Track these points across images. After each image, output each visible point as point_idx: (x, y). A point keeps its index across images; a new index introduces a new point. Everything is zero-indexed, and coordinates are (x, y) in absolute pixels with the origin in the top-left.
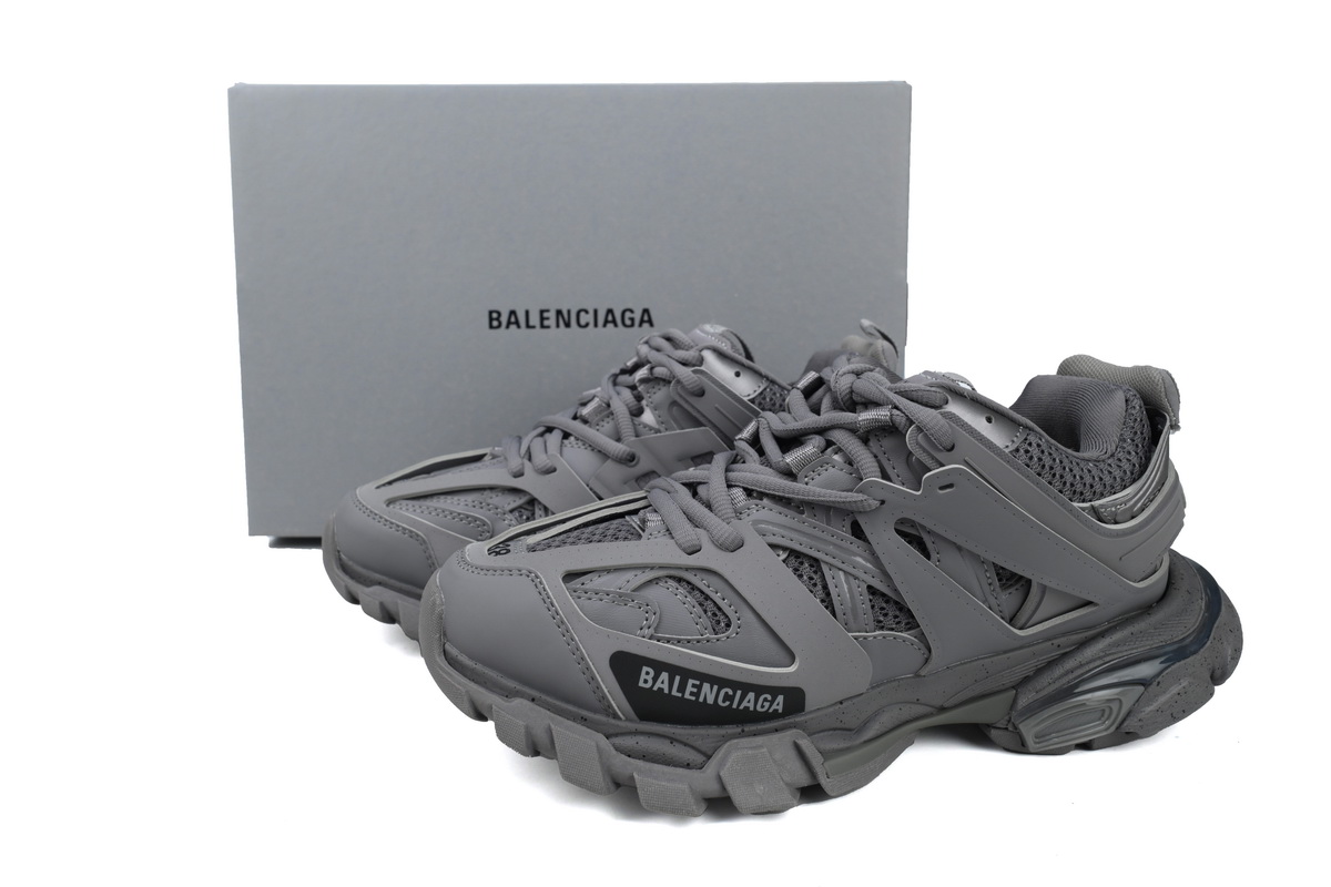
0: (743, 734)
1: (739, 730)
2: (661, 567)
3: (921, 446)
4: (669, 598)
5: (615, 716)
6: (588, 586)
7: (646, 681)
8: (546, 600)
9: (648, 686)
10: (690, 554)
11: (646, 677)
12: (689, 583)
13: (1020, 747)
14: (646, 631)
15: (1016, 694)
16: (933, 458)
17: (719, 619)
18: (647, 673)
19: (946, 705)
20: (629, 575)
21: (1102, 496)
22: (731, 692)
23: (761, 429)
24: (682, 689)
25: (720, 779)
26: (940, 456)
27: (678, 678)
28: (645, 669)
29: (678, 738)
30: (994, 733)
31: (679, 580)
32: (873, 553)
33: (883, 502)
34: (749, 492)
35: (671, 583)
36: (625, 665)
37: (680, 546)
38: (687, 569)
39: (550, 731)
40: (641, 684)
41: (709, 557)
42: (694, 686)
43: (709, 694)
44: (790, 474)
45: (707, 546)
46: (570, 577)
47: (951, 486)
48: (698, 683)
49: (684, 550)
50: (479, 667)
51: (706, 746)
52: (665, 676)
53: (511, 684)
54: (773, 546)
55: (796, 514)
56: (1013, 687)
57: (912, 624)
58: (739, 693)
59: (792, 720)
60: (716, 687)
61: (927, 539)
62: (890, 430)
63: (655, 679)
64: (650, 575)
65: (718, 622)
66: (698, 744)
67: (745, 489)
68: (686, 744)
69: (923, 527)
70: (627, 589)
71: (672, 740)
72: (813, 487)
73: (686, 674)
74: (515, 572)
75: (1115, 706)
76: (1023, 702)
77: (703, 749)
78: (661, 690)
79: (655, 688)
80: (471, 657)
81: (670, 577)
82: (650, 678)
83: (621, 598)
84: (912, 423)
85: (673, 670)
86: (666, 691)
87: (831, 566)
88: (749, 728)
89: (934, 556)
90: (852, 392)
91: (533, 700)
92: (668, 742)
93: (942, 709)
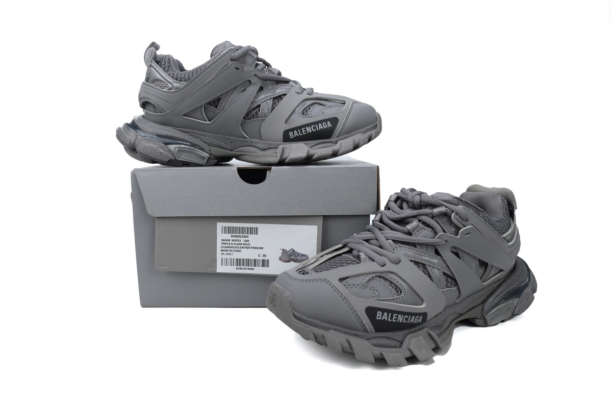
0: (410, 333)
1: (409, 331)
2: (373, 273)
3: (458, 220)
4: (379, 284)
5: (367, 332)
6: (349, 283)
7: (379, 317)
8: (336, 289)
9: (380, 319)
10: (383, 266)
11: (379, 315)
12: (383, 278)
13: (485, 324)
14: (375, 298)
15: (483, 306)
16: (462, 224)
17: (398, 290)
18: (379, 314)
19: (463, 313)
20: (363, 277)
21: (504, 233)
22: (407, 317)
23: (383, 217)
24: (392, 318)
25: (410, 350)
26: (464, 223)
27: (390, 314)
28: (378, 312)
29: (390, 337)
30: (477, 321)
31: (380, 277)
32: (444, 260)
33: (446, 241)
34: (394, 241)
35: (378, 278)
36: (371, 312)
37: (378, 264)
38: (382, 273)
39: (348, 341)
40: (377, 318)
41: (390, 267)
42: (396, 316)
43: (401, 318)
44: (410, 234)
45: (388, 263)
46: (341, 280)
47: (469, 233)
48: (397, 315)
49: (380, 265)
50: (312, 320)
51: (400, 338)
52: (386, 314)
53: (326, 325)
54: (412, 261)
55: (414, 248)
56: (481, 304)
57: (456, 284)
58: (410, 316)
59: (424, 325)
60: (403, 316)
61: (460, 253)
62: (445, 215)
63: (382, 316)
64: (370, 277)
65: (398, 291)
66: (397, 338)
67: (393, 240)
68: (392, 339)
69: (459, 249)
70: (364, 282)
71: (388, 338)
72: (418, 237)
73: (393, 312)
74: (318, 280)
75: (512, 306)
76: (485, 308)
77: (399, 340)
78: (384, 319)
79: (382, 319)
80: (308, 317)
81: (376, 276)
82: (380, 315)
83: (364, 286)
84: (453, 212)
85: (388, 311)
86: (386, 320)
87: (430, 266)
88: (412, 330)
89: (462, 258)
90: (421, 201)
91: (336, 330)
92: (386, 339)
93: (461, 315)
